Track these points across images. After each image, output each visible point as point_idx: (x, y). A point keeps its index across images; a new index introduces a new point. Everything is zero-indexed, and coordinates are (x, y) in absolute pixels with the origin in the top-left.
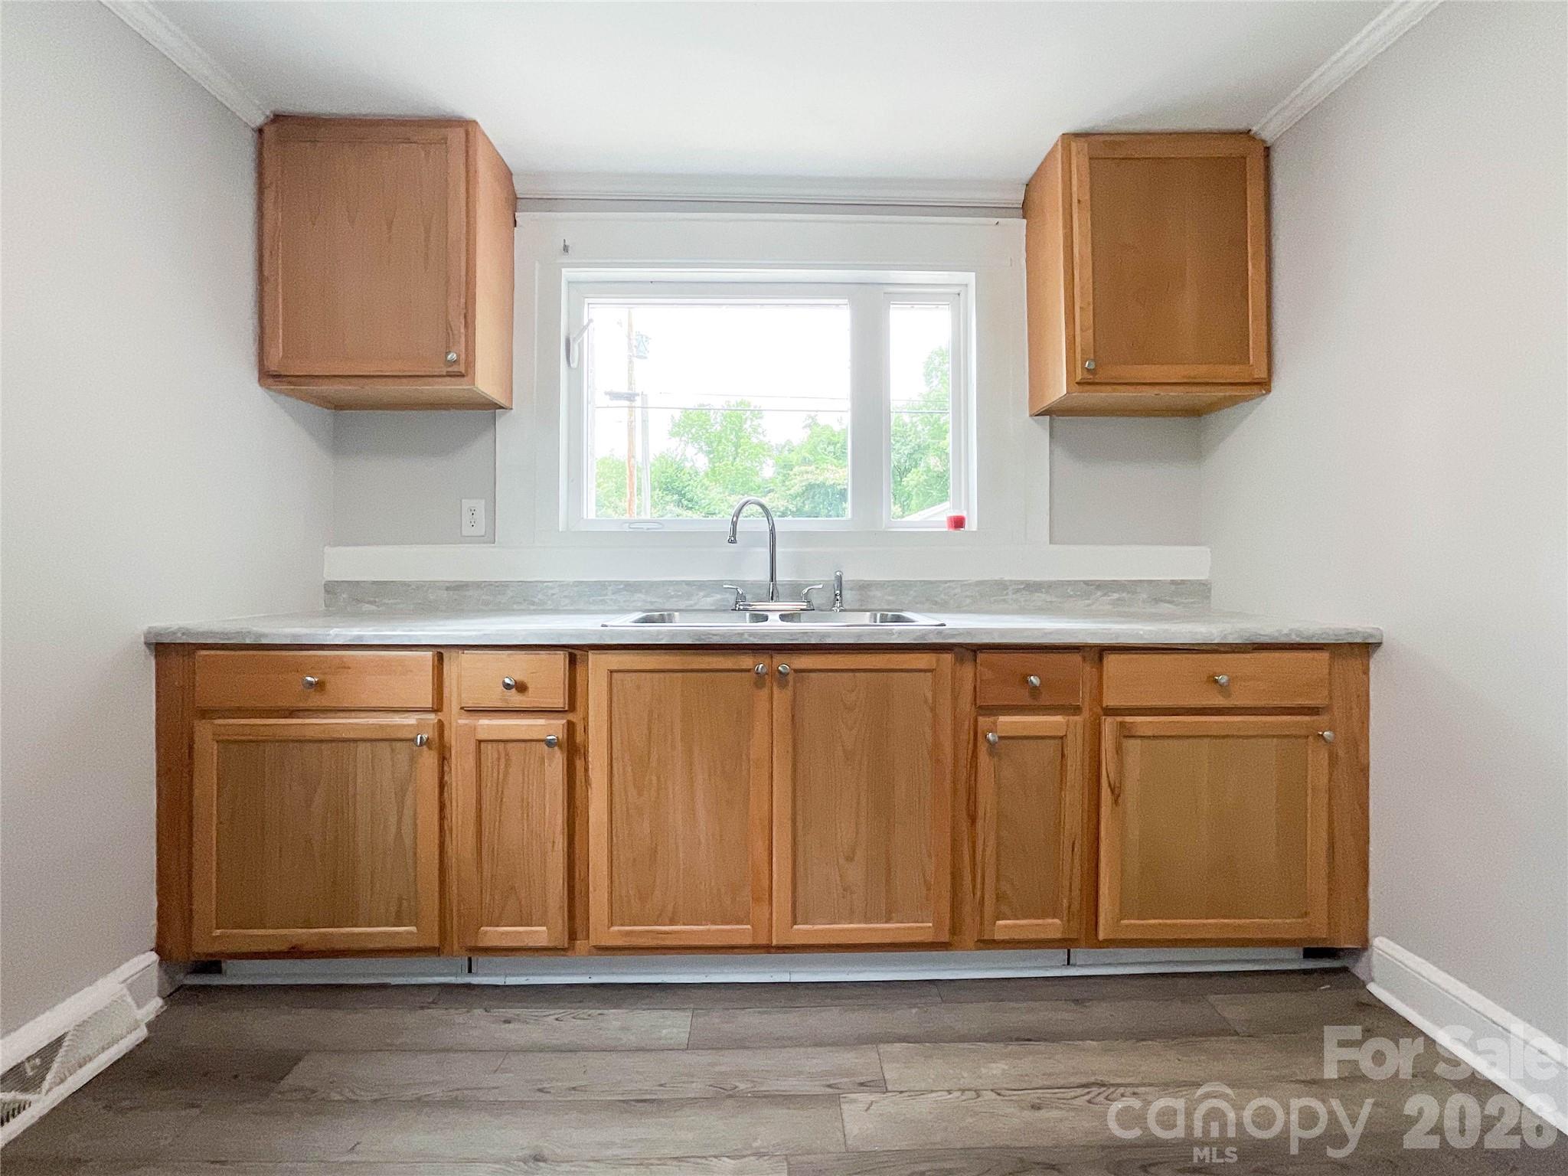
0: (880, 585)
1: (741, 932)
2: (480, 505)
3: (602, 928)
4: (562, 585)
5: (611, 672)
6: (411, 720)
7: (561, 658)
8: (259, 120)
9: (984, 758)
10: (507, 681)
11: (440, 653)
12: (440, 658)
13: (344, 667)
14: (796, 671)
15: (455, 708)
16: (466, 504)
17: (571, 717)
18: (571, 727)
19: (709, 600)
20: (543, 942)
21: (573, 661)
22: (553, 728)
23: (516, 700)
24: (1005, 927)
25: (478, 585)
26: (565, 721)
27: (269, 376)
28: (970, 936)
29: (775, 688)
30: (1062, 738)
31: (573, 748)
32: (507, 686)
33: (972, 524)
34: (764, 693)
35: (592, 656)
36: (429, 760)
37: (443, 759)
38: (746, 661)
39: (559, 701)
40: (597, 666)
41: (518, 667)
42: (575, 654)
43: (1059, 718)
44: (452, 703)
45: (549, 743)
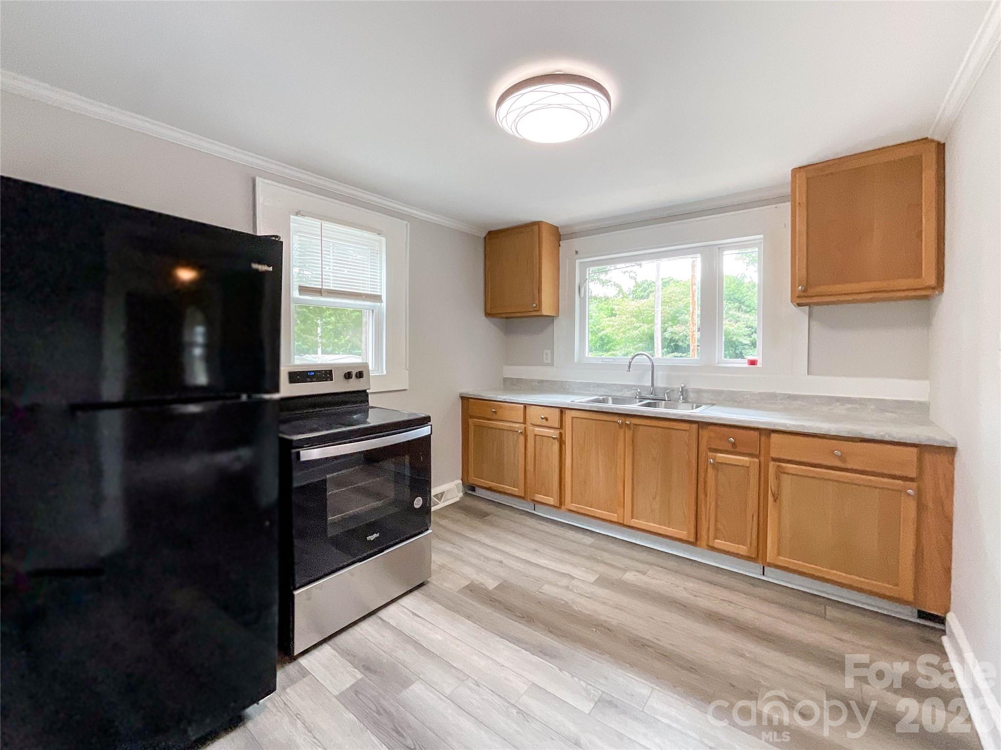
0: (707, 391)
1: (614, 517)
2: (549, 352)
3: (569, 504)
4: (576, 383)
5: (573, 417)
6: (517, 425)
7: (557, 411)
8: (484, 235)
9: (710, 470)
10: (542, 417)
11: (525, 406)
12: (525, 407)
13: (501, 407)
14: (635, 425)
15: (529, 423)
16: (546, 351)
17: (561, 431)
18: (561, 434)
19: (630, 393)
20: (552, 503)
21: (562, 412)
22: (554, 433)
23: (544, 422)
24: (719, 543)
25: (547, 381)
26: (559, 432)
27: (488, 314)
28: (704, 543)
29: (626, 429)
30: (748, 467)
31: (561, 441)
32: (542, 418)
33: (759, 365)
34: (622, 431)
35: (567, 412)
36: (522, 438)
37: (526, 440)
38: (616, 419)
39: (557, 425)
40: (569, 415)
41: (545, 412)
42: (562, 410)
43: (746, 459)
44: (529, 421)
45: (554, 438)
